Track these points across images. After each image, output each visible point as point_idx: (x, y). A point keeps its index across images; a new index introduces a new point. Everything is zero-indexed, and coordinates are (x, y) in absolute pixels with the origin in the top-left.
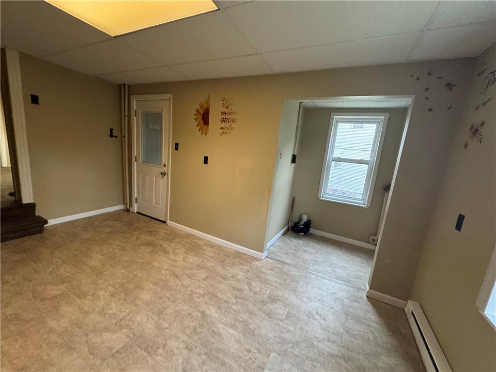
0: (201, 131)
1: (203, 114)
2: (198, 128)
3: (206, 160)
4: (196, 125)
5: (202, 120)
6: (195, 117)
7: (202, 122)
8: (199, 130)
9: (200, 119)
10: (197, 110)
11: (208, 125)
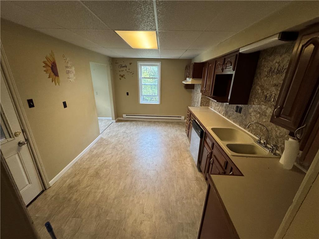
0: (54, 82)
1: (51, 66)
2: (51, 79)
3: (65, 105)
4: (48, 77)
5: (52, 73)
6: (45, 69)
7: (52, 74)
8: (52, 81)
9: (50, 71)
10: (44, 62)
11: (59, 77)
